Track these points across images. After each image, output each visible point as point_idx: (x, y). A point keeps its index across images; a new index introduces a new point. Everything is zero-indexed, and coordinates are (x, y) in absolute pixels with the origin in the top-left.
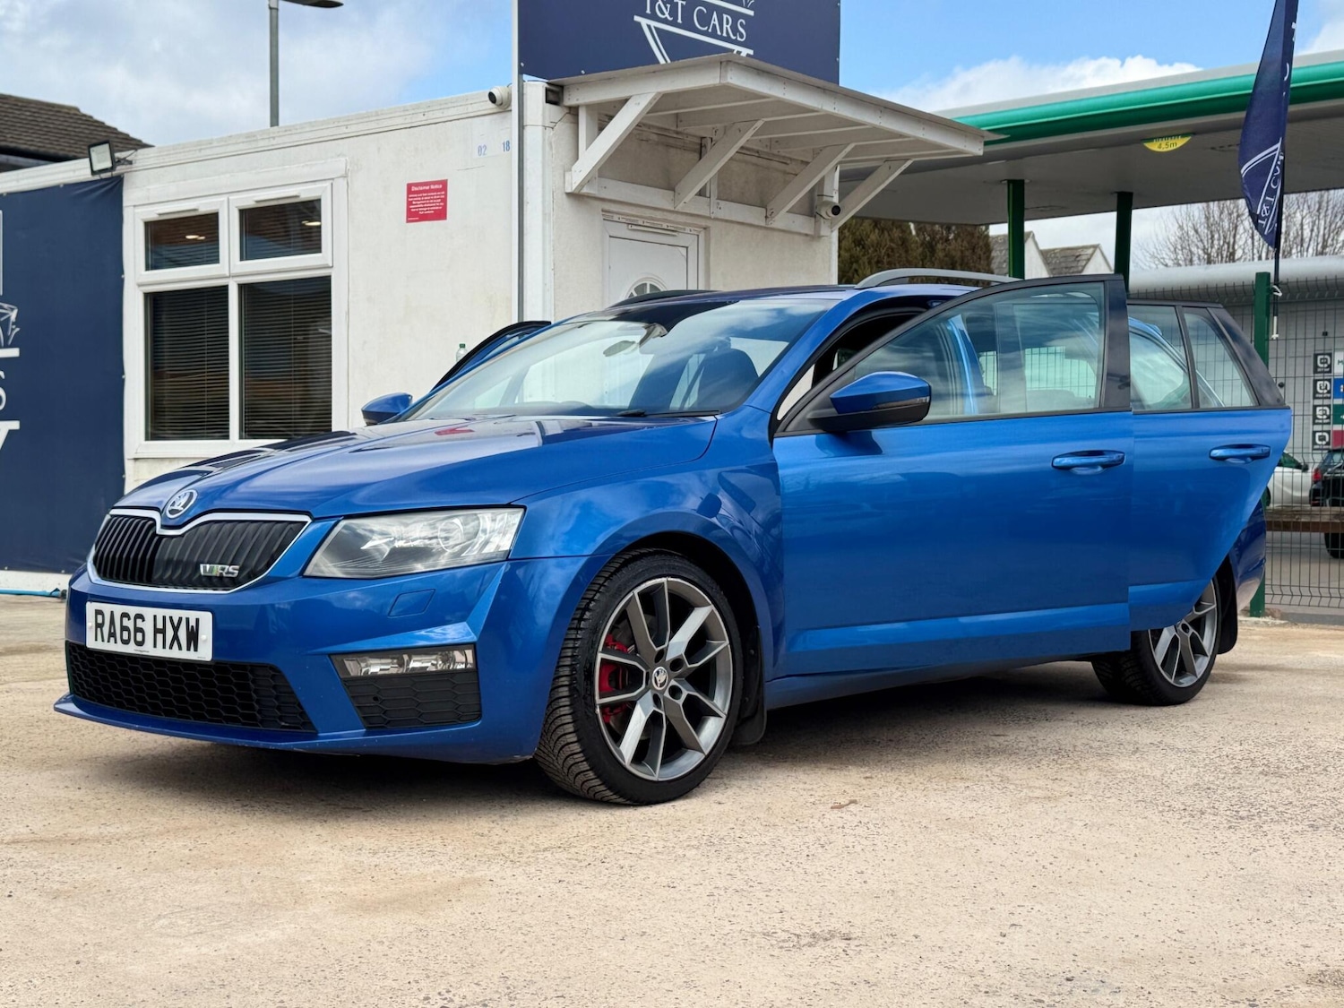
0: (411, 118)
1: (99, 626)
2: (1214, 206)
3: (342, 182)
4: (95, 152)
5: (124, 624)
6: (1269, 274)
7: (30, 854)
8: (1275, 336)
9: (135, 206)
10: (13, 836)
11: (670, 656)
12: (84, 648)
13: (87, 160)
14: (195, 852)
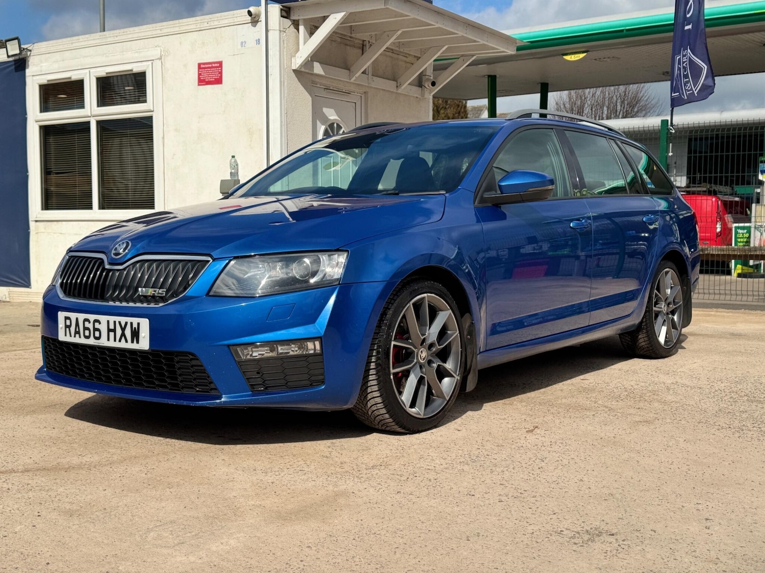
0: (200, 25)
1: (68, 327)
2: (573, 92)
3: (158, 63)
4: (9, 45)
5: (86, 326)
6: (668, 120)
7: (40, 480)
8: (670, 154)
9: (33, 76)
10: (23, 465)
11: (429, 341)
12: (56, 340)
13: (5, 49)
14: (149, 475)
